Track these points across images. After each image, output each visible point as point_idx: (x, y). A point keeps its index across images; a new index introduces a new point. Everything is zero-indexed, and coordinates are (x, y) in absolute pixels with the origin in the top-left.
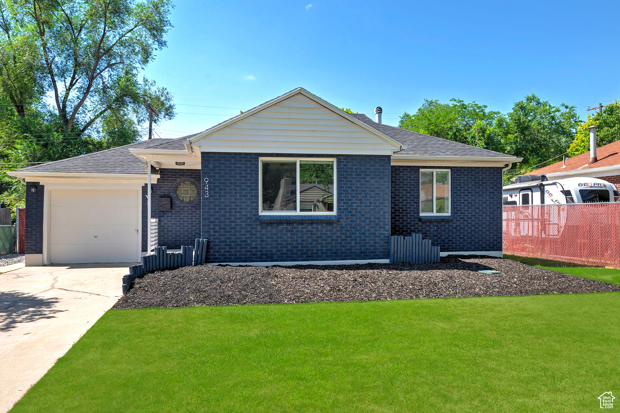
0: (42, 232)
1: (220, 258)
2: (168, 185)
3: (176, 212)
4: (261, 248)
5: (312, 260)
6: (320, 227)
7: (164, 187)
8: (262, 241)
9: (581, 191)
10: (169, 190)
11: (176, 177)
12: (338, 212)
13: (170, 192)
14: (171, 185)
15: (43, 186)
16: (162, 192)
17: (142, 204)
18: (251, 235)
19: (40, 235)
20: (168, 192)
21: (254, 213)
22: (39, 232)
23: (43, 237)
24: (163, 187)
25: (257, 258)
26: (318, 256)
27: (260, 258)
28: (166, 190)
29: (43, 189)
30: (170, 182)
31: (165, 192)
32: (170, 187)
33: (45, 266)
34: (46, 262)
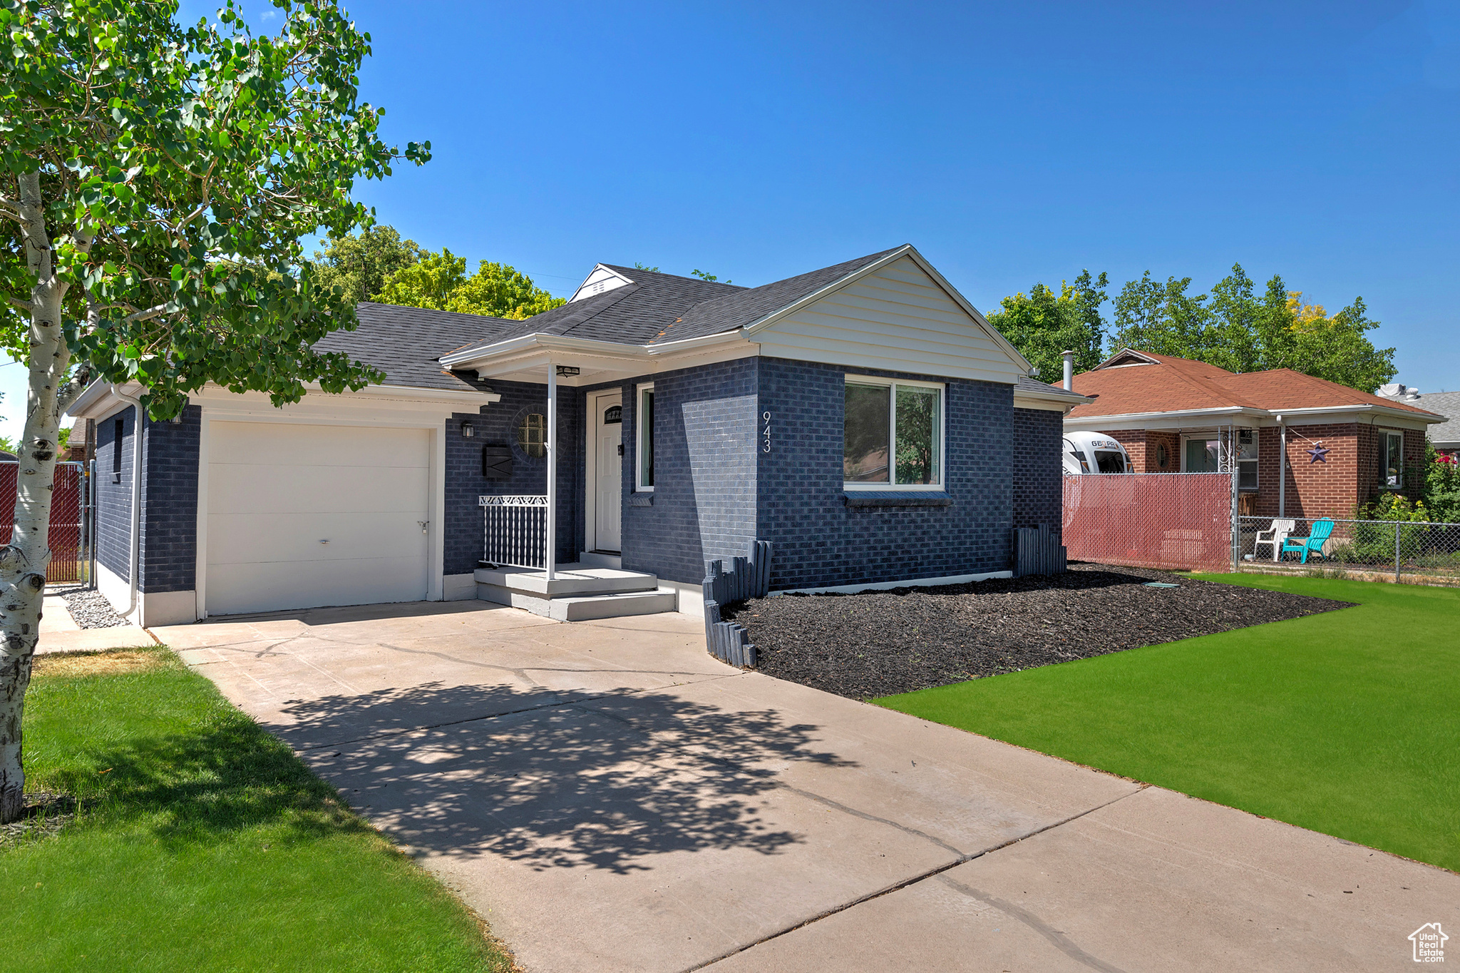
0: (194, 532)
1: (801, 579)
2: (501, 418)
3: (517, 480)
4: (847, 556)
5: (916, 577)
6: (926, 512)
7: (494, 424)
8: (848, 542)
9: (1096, 453)
10: (503, 429)
11: (518, 402)
12: (947, 486)
13: (507, 435)
14: (509, 418)
15: (199, 408)
16: (490, 435)
17: (447, 462)
18: (833, 530)
19: (187, 539)
20: (502, 436)
21: (837, 486)
22: (184, 532)
23: (195, 544)
24: (490, 423)
25: (840, 577)
26: (923, 570)
27: (846, 576)
28: (497, 429)
29: (199, 415)
30: (505, 412)
31: (495, 435)
32: (507, 424)
33: (201, 621)
34: (202, 615)
